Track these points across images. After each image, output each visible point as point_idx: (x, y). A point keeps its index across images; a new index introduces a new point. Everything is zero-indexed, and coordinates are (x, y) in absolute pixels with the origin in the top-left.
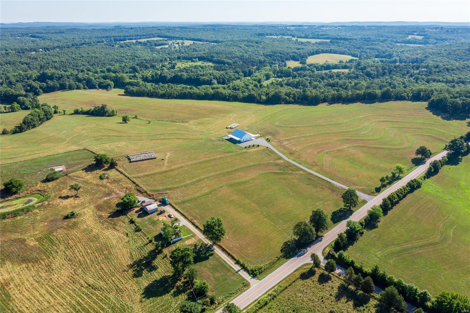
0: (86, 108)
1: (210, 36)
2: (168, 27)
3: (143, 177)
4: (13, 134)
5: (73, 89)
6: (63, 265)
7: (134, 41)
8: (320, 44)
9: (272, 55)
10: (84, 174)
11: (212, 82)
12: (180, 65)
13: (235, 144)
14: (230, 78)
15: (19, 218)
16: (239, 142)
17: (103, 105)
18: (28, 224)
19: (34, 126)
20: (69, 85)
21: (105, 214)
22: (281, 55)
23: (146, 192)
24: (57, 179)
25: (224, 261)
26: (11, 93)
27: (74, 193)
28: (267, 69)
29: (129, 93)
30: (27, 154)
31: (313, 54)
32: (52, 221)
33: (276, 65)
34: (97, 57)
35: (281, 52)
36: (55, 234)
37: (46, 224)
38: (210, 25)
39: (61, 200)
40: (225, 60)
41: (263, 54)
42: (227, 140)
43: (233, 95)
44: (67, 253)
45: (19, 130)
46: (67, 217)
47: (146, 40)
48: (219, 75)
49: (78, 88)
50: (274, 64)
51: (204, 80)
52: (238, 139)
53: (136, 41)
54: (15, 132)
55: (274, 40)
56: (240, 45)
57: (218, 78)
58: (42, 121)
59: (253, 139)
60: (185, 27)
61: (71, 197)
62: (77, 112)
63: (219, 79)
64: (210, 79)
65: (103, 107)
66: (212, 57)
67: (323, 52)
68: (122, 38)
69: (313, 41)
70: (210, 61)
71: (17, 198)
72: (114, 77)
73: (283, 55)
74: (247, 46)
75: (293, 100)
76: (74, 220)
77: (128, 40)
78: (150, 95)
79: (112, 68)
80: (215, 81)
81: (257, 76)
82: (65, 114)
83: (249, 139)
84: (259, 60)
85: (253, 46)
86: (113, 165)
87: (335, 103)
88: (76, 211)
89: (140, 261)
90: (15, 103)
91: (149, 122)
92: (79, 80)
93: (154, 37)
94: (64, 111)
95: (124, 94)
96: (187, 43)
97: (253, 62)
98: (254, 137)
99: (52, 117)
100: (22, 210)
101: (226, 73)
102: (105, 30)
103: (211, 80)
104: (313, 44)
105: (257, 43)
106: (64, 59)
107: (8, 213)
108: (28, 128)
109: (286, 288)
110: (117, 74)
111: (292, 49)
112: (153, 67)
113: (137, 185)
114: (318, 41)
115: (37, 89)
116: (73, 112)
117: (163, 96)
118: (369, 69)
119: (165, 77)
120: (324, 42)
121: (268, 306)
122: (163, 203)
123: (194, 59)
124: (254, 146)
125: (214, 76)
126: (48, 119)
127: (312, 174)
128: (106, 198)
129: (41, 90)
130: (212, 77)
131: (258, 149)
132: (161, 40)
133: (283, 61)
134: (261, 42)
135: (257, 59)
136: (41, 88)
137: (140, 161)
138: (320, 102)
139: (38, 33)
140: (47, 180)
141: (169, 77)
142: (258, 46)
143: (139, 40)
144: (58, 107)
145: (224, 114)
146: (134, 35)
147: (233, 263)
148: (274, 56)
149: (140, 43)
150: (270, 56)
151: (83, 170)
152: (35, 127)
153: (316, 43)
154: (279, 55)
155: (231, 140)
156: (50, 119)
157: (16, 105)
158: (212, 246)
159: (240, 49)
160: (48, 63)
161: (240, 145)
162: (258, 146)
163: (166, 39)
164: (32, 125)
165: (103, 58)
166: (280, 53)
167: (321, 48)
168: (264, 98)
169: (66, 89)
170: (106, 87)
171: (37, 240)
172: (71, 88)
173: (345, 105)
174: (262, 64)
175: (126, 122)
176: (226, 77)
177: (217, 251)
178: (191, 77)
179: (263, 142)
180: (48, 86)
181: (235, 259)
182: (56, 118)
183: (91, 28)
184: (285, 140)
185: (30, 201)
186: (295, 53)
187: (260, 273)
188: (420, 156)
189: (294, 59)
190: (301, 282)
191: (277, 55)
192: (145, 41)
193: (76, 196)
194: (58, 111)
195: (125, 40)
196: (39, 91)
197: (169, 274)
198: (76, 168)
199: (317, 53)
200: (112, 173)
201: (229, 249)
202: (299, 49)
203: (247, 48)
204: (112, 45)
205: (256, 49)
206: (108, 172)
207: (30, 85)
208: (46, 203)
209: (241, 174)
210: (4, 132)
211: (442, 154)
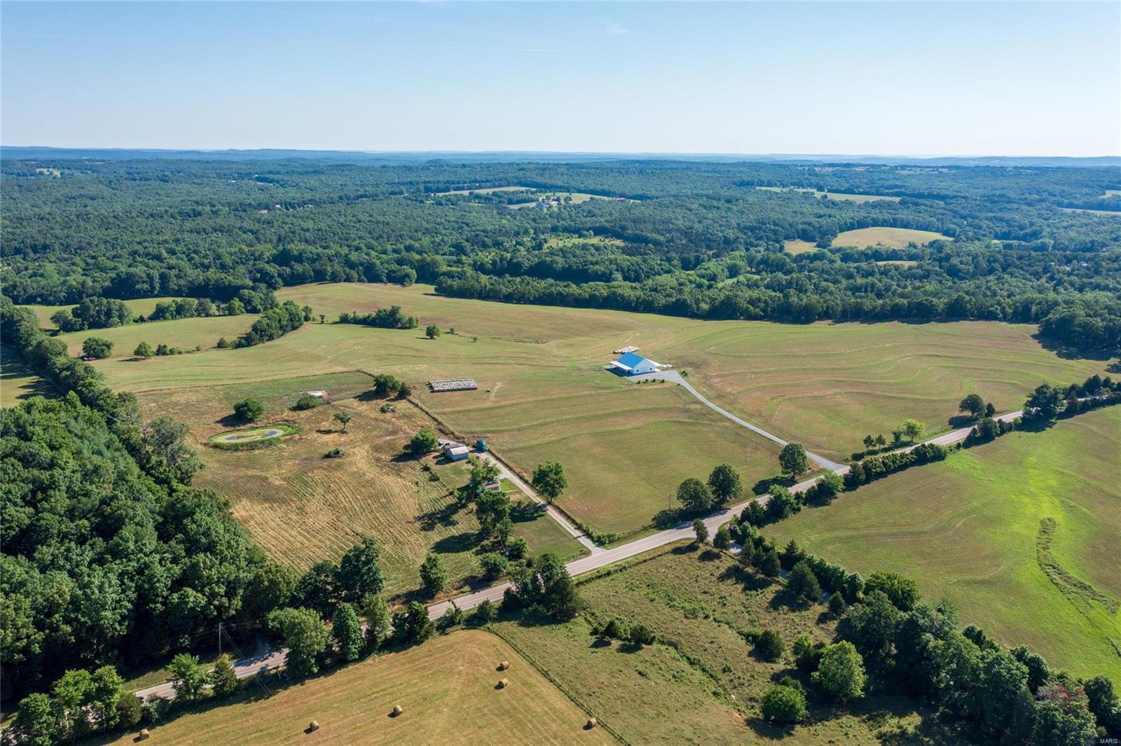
0: (361, 314)
1: (633, 184)
2: (544, 164)
3: (452, 413)
4: (236, 348)
5: (340, 281)
6: (321, 509)
7: (466, 193)
8: (874, 206)
9: (755, 228)
10: (356, 403)
11: (613, 276)
12: (554, 243)
13: (620, 376)
14: (651, 270)
15: (257, 452)
16: (629, 373)
17: (393, 307)
18: (271, 460)
19: (271, 338)
20: (333, 273)
21: (386, 457)
22: (777, 228)
23: (453, 433)
24: (313, 407)
25: (560, 525)
26: (227, 283)
27: (340, 426)
28: (737, 256)
29: (444, 291)
30: (264, 374)
31: (851, 227)
32: (306, 459)
33: (759, 248)
34: (388, 224)
35: (777, 221)
36: (310, 474)
37: (297, 462)
38: (637, 161)
39: (319, 434)
40: (649, 235)
41: (738, 224)
42: (610, 370)
43: (644, 300)
44: (327, 497)
45: (246, 341)
46: (328, 456)
47: (490, 191)
48: (629, 264)
49: (348, 279)
50: (756, 246)
51: (596, 272)
52: (627, 368)
53: (470, 193)
54: (238, 345)
55: (771, 196)
56: (688, 205)
57: (626, 269)
58: (284, 330)
59: (656, 370)
60: (580, 164)
61: (335, 432)
62: (344, 320)
63: (628, 272)
64: (608, 271)
65: (394, 312)
66: (623, 228)
67: (875, 223)
68: (441, 186)
69: (859, 199)
70: (619, 236)
71: (254, 428)
72: (417, 261)
73: (780, 229)
74: (705, 208)
75: (762, 313)
76: (338, 460)
77: (455, 189)
78: (483, 295)
79: (417, 245)
80: (619, 276)
81: (709, 268)
82: (322, 322)
83: (649, 370)
84: (724, 236)
85: (718, 208)
86: (403, 394)
87: (847, 321)
88: (342, 449)
89: (433, 514)
90: (236, 299)
91: (475, 339)
92: (352, 265)
93: (509, 185)
94: (323, 317)
95: (434, 292)
96: (578, 199)
97: (709, 240)
98: (658, 368)
99: (301, 325)
100: (262, 442)
101: (645, 261)
102: (408, 169)
103: (611, 273)
104: (859, 207)
105: (728, 201)
106: (323, 226)
107: (242, 445)
108: (261, 340)
109: (645, 561)
110: (425, 256)
111: (809, 215)
112: (498, 244)
113: (440, 423)
114: (872, 199)
115: (273, 277)
116: (338, 320)
117: (508, 298)
118: (955, 261)
119: (519, 265)
120: (885, 203)
121: (611, 577)
122: (479, 448)
123: (585, 232)
124: (654, 381)
125: (617, 265)
126: (294, 328)
127: (746, 428)
128: (388, 438)
129: (279, 280)
130: (614, 267)
131: (661, 386)
132: (522, 192)
133: (777, 241)
134: (737, 200)
135: (720, 234)
136: (280, 275)
137: (448, 390)
138: (817, 317)
139: (270, 172)
140: (299, 408)
141: (527, 264)
142: (729, 209)
143: (477, 191)
144: (311, 310)
145: (618, 332)
146: (467, 180)
147: (572, 528)
148: (760, 229)
149: (478, 197)
150: (752, 229)
151: (355, 398)
152: (273, 339)
153: (867, 203)
154: (773, 227)
155: (618, 372)
156: (297, 328)
157: (237, 303)
158: (544, 506)
159: (689, 212)
160: (293, 233)
161: (631, 379)
162: (663, 381)
163: (534, 190)
164: (266, 335)
165: (399, 225)
166: (775, 224)
167: (875, 214)
168: (705, 306)
169: (327, 280)
170: (400, 280)
171: (284, 479)
172: (335, 279)
173: (865, 325)
174: (729, 244)
175: (432, 338)
176: (642, 269)
177: (551, 512)
178: (570, 266)
179: (674, 377)
180: (293, 273)
181: (576, 524)
182: (307, 326)
183: (378, 164)
184: (717, 376)
185: (275, 433)
186: (810, 224)
187: (610, 542)
188: (968, 414)
189: (805, 236)
190: (672, 556)
191: (766, 228)
192: (488, 194)
193: (343, 432)
194: (311, 316)
195: (447, 190)
196: (276, 282)
197: (473, 532)
198: (343, 394)
199: (862, 224)
200: (402, 405)
201: (571, 512)
202: (820, 217)
203: (704, 211)
204: (419, 199)
205: (724, 214)
206: (395, 403)
207: (260, 271)
208: (297, 437)
209: (620, 420)
210: (221, 345)
211: (1019, 414)
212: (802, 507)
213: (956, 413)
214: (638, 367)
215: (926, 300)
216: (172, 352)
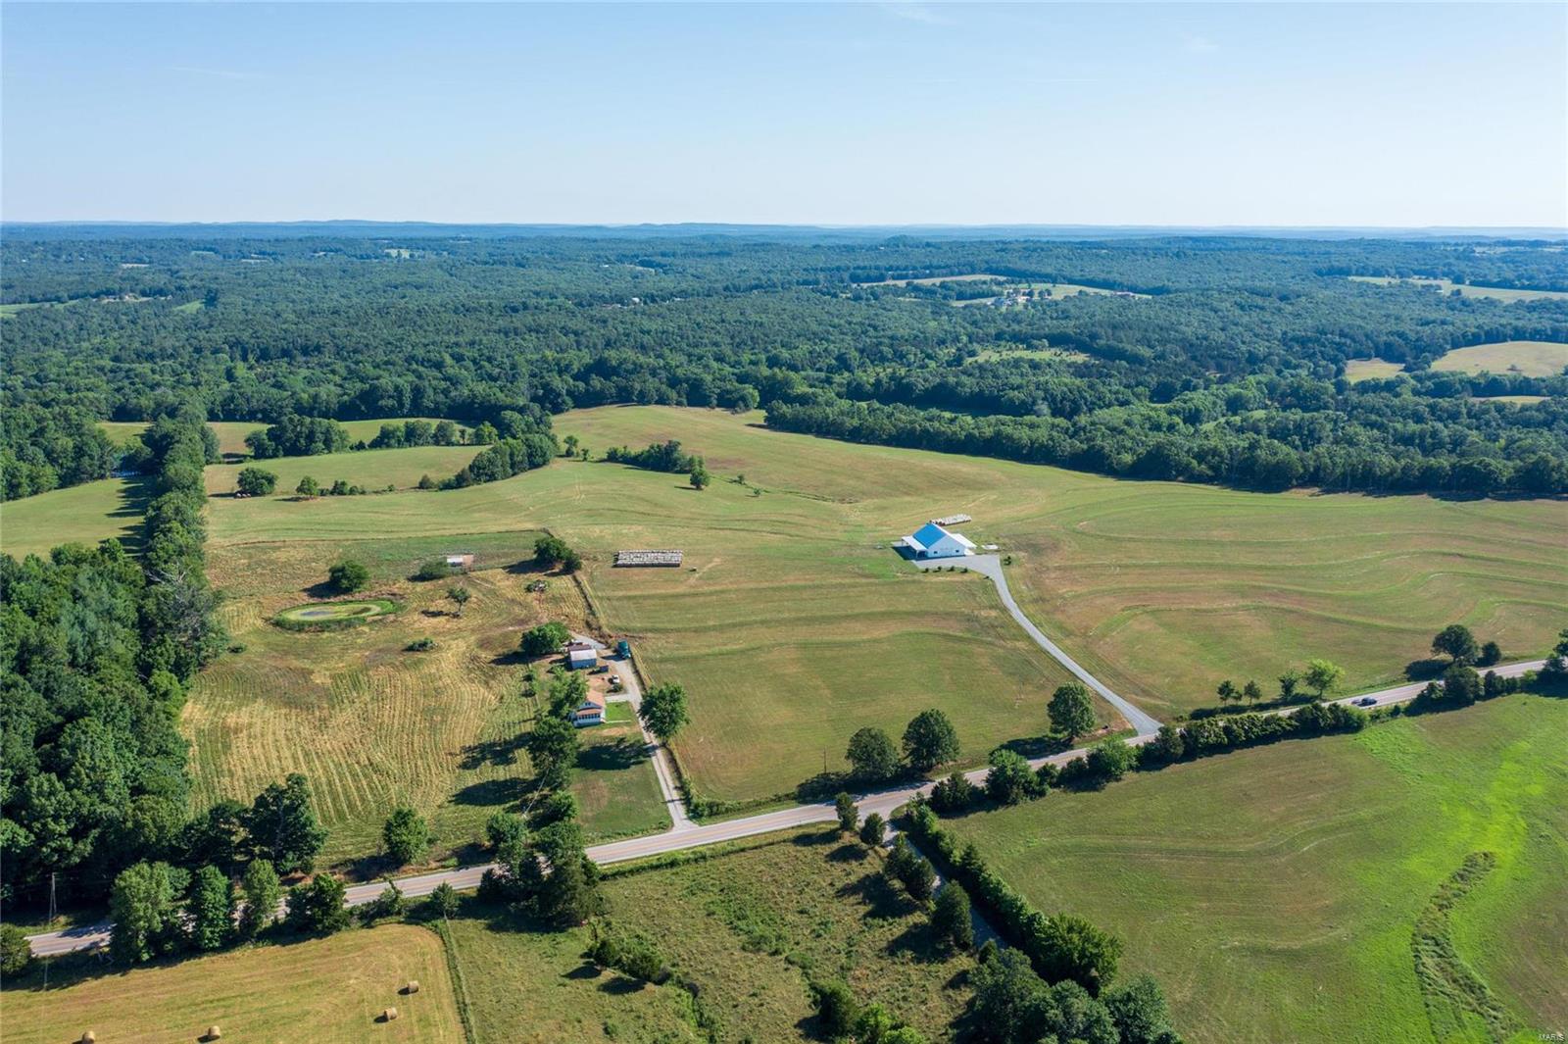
0: (637, 448)
1: (1156, 272)
2: (1048, 242)
3: (619, 599)
4: (441, 489)
5: (649, 403)
6: (349, 724)
7: (902, 283)
8: (1532, 308)
9: (1310, 340)
10: (500, 574)
11: (1036, 408)
12: (986, 355)
13: (906, 559)
14: (1099, 399)
15: (326, 635)
16: (922, 556)
17: (670, 442)
18: (336, 649)
19: (492, 478)
20: (641, 391)
21: (487, 656)
22: (1343, 340)
23: (600, 628)
24: (441, 577)
25: (657, 779)
26: (493, 402)
27: (454, 608)
28: (1254, 383)
29: (775, 423)
30: (428, 528)
31: (1474, 340)
32: (380, 650)
33: (1299, 371)
34: (761, 325)
35: (1346, 330)
36: (371, 673)
37: (367, 653)
38: (1190, 238)
39: (423, 616)
40: (1129, 347)
41: (1285, 333)
42: (895, 549)
44: (370, 706)
45: (460, 482)
46: (411, 649)
47: (938, 281)
48: (1065, 389)
49: (662, 401)
50: (1296, 367)
51: (1012, 401)
52: (918, 547)
53: (908, 284)
54: (447, 486)
55: (1363, 291)
56: (1215, 303)
57: (1059, 398)
58: (515, 468)
59: (964, 552)
60: (1101, 242)
61: (447, 615)
62: (613, 457)
63: (1061, 402)
64: (1031, 399)
65: (672, 447)
66: (1093, 337)
67: (1519, 335)
68: (874, 273)
69: (1507, 296)
70: (1082, 347)
71: (346, 602)
72: (765, 378)
73: (1348, 342)
74: (1242, 308)
75: (1210, 473)
76: (421, 655)
77: (894, 278)
78: (824, 429)
79: (785, 354)
80: (1044, 408)
81: (1191, 399)
82: (585, 459)
83: (951, 553)
84: (1250, 351)
85: (1262, 308)
86: (571, 566)
87: (1343, 491)
88: (436, 641)
89: (493, 744)
90: (487, 423)
91: (757, 493)
92: (674, 382)
93: (973, 272)
94: (586, 452)
95: (762, 423)
96: (1060, 292)
97: (1224, 356)
98: (970, 549)
99: (545, 463)
100: (339, 622)
102: (849, 249)
103: (1034, 403)
104: (1506, 309)
105: (1283, 298)
106: (671, 327)
107: (310, 624)
108: (477, 480)
109: (743, 850)
110: (776, 370)
111: (1409, 320)
112: (900, 356)
113: (593, 614)
114: (1530, 296)
115: (559, 395)
116: (605, 456)
117: (857, 435)
119: (909, 387)
120: (1551, 303)
121: (675, 870)
122: (620, 654)
123: (1035, 342)
124: (952, 569)
125: (1046, 391)
126: (534, 466)
127: (1046, 652)
128: (511, 628)
129: (568, 400)
130: (1041, 393)
131: (958, 578)
132: (985, 282)
133: (1335, 360)
134: (1299, 296)
135: (1244, 348)
136: (570, 393)
137: (637, 566)
139: (663, 255)
140: (422, 578)
141: (921, 385)
142: (1279, 310)
143: (916, 281)
144: (576, 441)
146: (918, 265)
147: (671, 785)
148: (1317, 340)
149: (917, 289)
150: (1303, 342)
151: (504, 568)
152: (495, 479)
153: (1519, 304)
154: (1337, 339)
155: (907, 553)
156: (538, 467)
157: (487, 428)
158: (654, 748)
159: (1212, 314)
160: (628, 335)
161: (921, 565)
162: (966, 571)
163: (1002, 278)
164: (486, 474)
165: (777, 327)
166: (1342, 334)
167: (1532, 321)
168: (1127, 458)
169: (633, 401)
170: (730, 402)
171: (332, 677)
172: (643, 399)
173: (1370, 498)
174: (1254, 362)
175: (698, 488)
176: (1085, 399)
177: (659, 762)
178: (981, 391)
179: (990, 566)
180: (587, 390)
181: (679, 777)
182: (558, 467)
183: (808, 244)
184: (1056, 568)
185: (367, 610)
186: (1401, 335)
187: (711, 815)
188: (1445, 656)
189: (1388, 354)
190: (791, 849)
191: (1327, 339)
192: (934, 285)
193: (455, 616)
194: (574, 450)
195: (882, 278)
196: (564, 402)
197: (527, 777)
198: (492, 562)
199: (1493, 337)
200: (562, 584)
201: (685, 760)
202: (1427, 323)
203: (1238, 312)
204: (833, 291)
205: (1268, 317)
206: (553, 580)
207: (546, 386)
208: (392, 617)
209: (858, 626)
210: (424, 485)
211: (1538, 665)
212: (1050, 791)
213: (1427, 655)
214: (936, 547)
215: (1480, 463)
216: (352, 492)
